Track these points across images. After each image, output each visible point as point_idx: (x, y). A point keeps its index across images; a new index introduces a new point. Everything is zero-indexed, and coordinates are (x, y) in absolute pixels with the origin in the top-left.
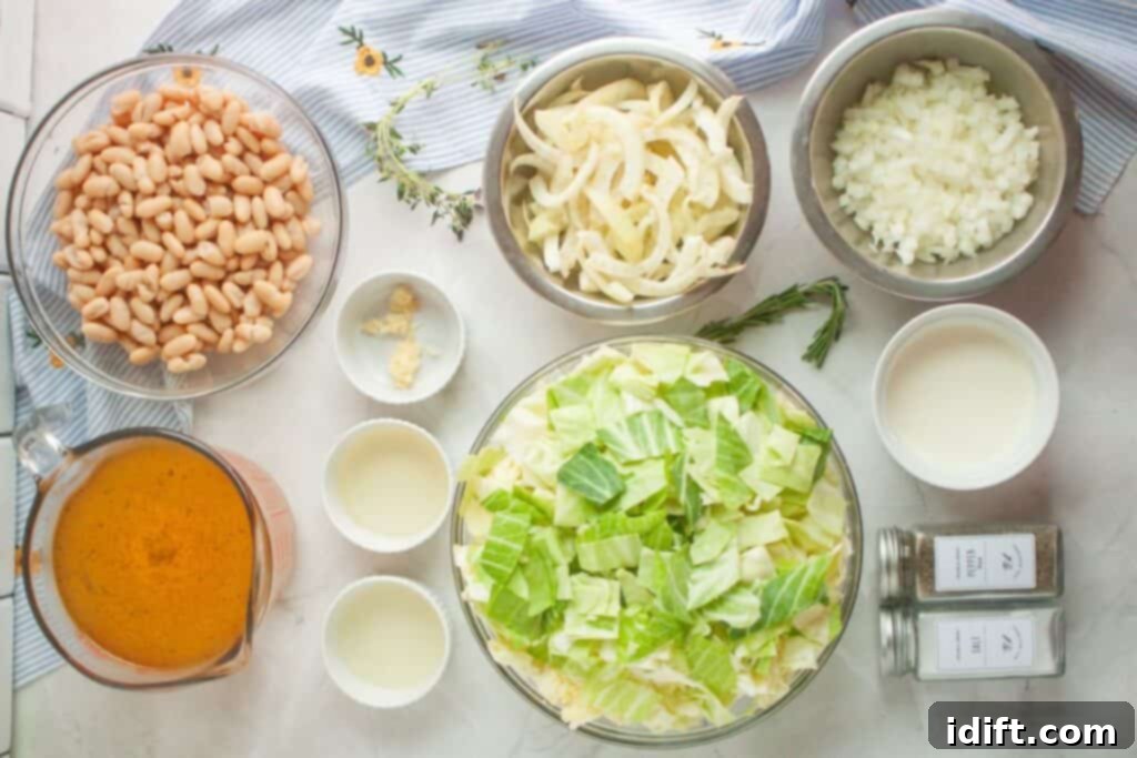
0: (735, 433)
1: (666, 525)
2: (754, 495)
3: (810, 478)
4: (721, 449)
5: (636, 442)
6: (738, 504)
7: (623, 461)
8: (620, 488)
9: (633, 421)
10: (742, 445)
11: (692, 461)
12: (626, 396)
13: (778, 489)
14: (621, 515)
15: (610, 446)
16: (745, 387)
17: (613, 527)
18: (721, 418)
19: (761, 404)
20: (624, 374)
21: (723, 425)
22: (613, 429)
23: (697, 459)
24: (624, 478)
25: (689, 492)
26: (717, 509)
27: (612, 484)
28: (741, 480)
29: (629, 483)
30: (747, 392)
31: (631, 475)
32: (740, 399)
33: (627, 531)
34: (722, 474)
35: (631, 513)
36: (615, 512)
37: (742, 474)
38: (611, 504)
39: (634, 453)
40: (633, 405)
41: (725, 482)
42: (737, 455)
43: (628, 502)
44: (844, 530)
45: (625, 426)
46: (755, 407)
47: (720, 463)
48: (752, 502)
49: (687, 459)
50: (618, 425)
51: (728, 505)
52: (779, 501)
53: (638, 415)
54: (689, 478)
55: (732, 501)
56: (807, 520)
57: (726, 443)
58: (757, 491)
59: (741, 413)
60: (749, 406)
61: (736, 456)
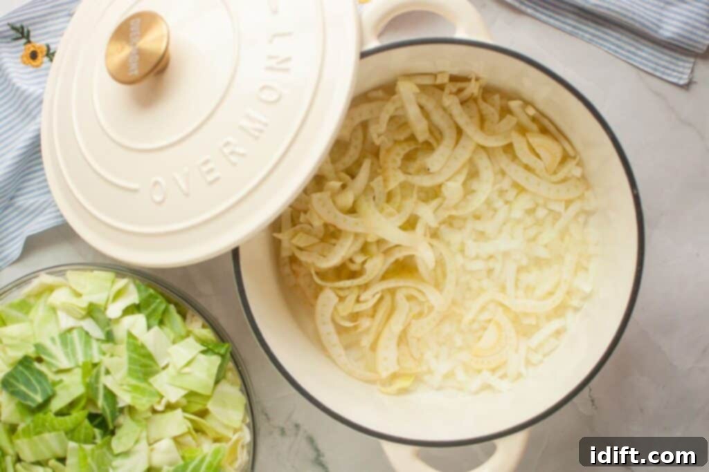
0: (143, 346)
1: (87, 423)
2: (162, 397)
3: (211, 382)
4: (132, 361)
5: (67, 355)
6: (148, 406)
7: (54, 369)
8: (50, 393)
9: (65, 336)
10: (149, 356)
11: (108, 372)
12: (60, 314)
13: (183, 393)
14: (51, 415)
15: (44, 357)
16: (153, 307)
17: (43, 425)
18: (130, 335)
19: (166, 321)
20: (60, 297)
21: (131, 340)
22: (48, 343)
23: (111, 370)
24: (54, 384)
25: (105, 397)
26: (131, 410)
27: (44, 391)
28: (150, 384)
29: (57, 388)
30: (155, 310)
31: (61, 381)
32: (148, 318)
33: (54, 429)
34: (134, 382)
35: (60, 413)
36: (45, 413)
37: (151, 380)
38: (43, 406)
39: (64, 363)
40: (66, 322)
41: (135, 389)
42: (145, 364)
43: (57, 405)
44: (243, 421)
45: (58, 340)
46: (161, 323)
47: (131, 372)
48: (159, 402)
49: (103, 370)
50: (53, 339)
51: (137, 407)
52: (184, 402)
53: (70, 330)
54: (105, 388)
55: (142, 404)
56: (208, 417)
57: (135, 356)
58: (163, 394)
59: (149, 327)
60: (156, 322)
61: (144, 366)
